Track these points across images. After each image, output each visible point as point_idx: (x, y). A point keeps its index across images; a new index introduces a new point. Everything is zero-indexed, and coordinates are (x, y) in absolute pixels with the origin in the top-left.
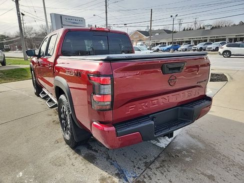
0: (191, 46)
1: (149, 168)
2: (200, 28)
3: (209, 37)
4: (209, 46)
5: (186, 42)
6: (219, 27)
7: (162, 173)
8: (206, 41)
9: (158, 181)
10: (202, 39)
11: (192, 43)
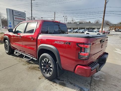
0: (72, 30)
1: (92, 85)
2: (75, 23)
3: (79, 27)
4: (80, 31)
5: (70, 28)
6: (82, 23)
7: (97, 87)
8: (77, 28)
9: (98, 90)
10: (76, 28)
11: (72, 29)
